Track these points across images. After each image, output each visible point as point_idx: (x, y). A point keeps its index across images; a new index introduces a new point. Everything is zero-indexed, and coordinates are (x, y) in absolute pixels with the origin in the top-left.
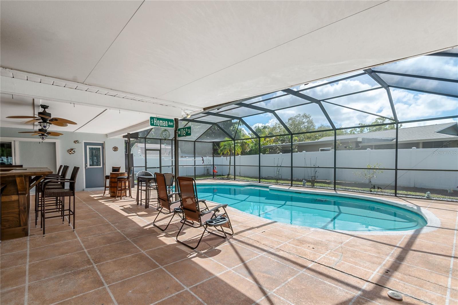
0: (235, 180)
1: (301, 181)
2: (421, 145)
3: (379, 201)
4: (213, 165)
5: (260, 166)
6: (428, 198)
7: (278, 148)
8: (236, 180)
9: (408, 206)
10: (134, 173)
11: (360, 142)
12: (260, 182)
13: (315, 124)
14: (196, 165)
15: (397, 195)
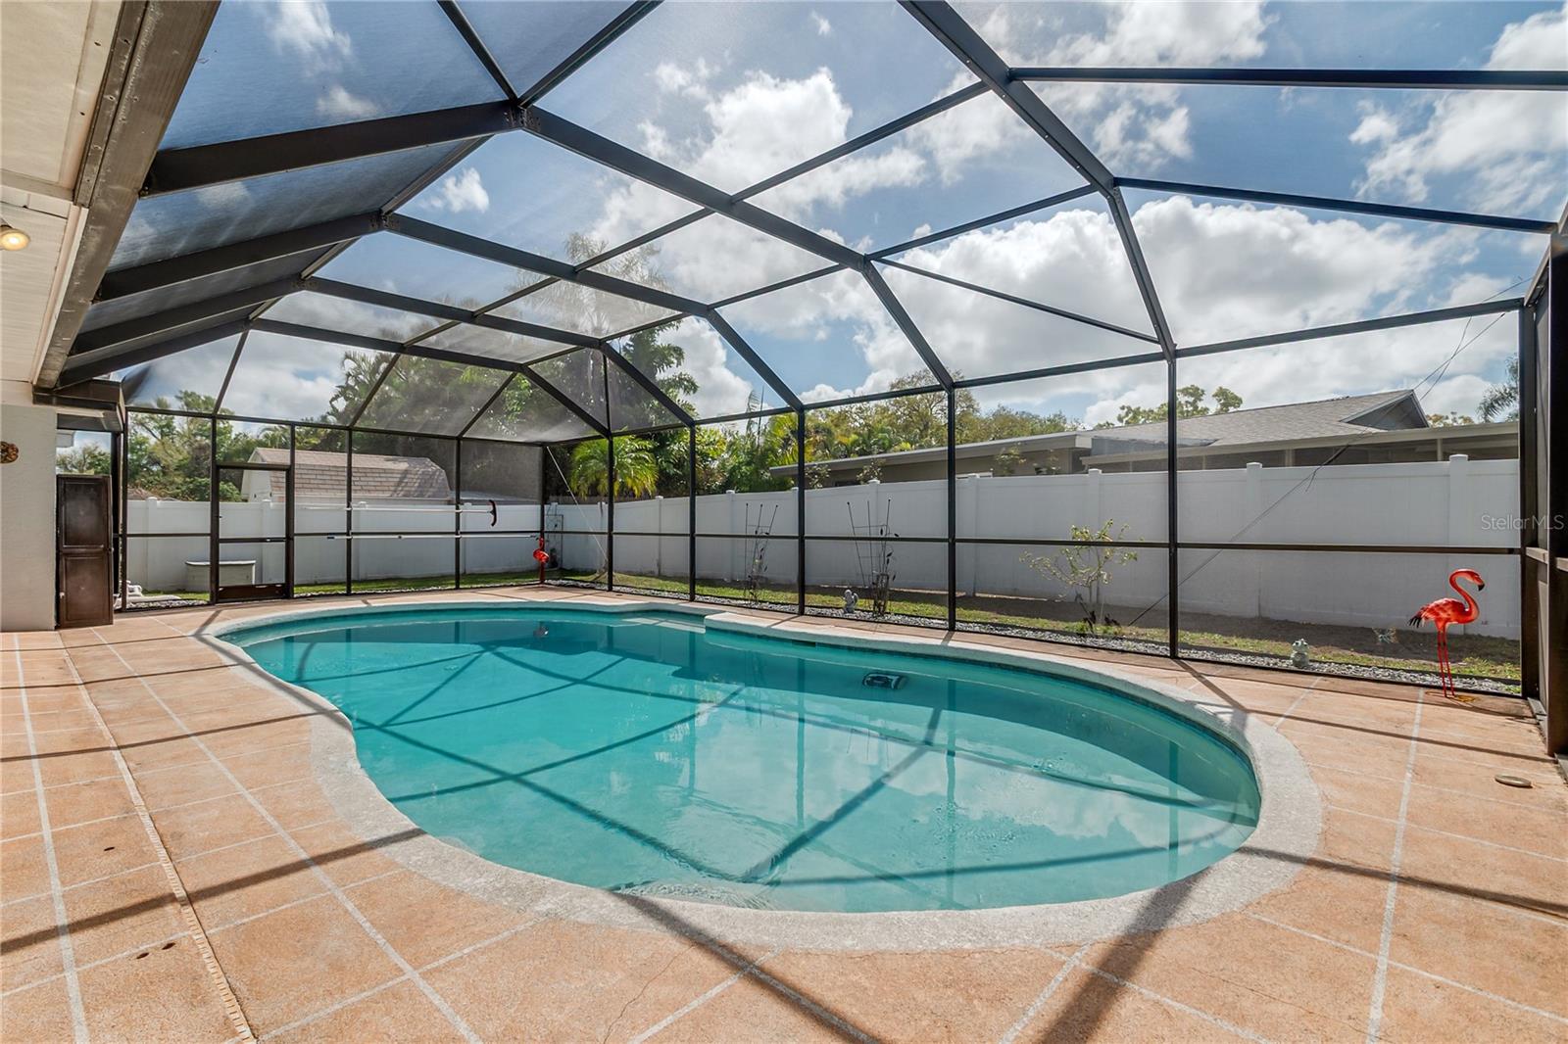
0: (610, 590)
1: (836, 591)
2: (1289, 458)
3: (1097, 680)
4: (542, 532)
5: (692, 536)
6: (1301, 668)
7: (819, 475)
8: (615, 588)
9: (1199, 711)
10: (220, 563)
11: (1087, 452)
12: (692, 600)
13: (978, 404)
14: (461, 533)
15: (1182, 653)
